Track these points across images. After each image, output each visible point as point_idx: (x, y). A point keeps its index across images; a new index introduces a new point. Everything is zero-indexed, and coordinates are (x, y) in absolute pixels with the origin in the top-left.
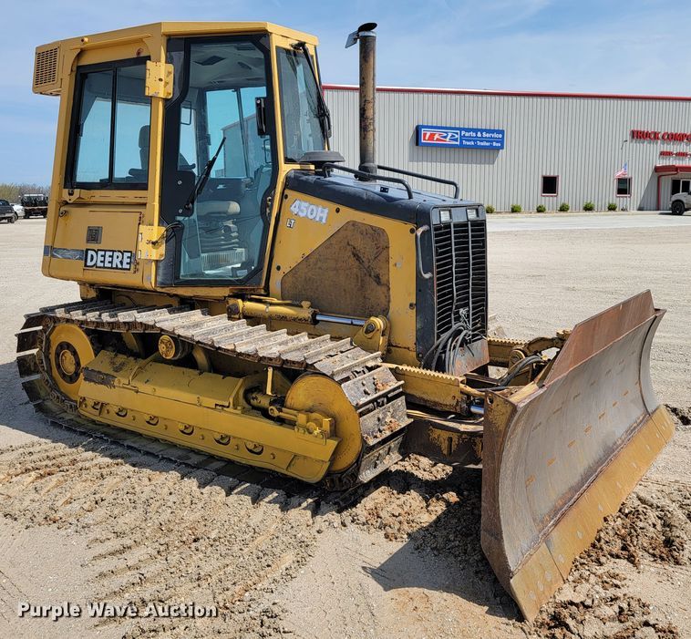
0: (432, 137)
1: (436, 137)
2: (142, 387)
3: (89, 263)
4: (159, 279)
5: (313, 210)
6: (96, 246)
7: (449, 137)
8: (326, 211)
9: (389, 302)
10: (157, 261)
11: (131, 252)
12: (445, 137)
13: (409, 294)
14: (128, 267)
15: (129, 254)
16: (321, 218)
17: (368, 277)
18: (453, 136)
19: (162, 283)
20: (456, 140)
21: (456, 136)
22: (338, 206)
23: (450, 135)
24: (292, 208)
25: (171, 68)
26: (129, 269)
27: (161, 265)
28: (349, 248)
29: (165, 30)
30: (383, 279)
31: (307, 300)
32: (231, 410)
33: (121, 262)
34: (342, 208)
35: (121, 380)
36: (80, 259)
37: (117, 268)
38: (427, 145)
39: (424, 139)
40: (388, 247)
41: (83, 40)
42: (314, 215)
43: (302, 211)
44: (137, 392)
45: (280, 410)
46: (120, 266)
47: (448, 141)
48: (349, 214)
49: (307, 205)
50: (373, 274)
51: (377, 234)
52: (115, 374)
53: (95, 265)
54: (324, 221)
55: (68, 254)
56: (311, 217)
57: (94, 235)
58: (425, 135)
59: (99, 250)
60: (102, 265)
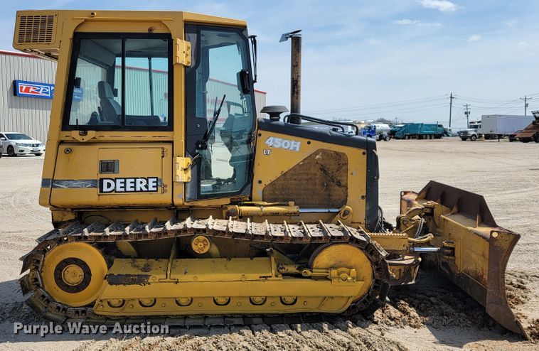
0: (27, 90)
1: (31, 90)
2: (181, 278)
3: (105, 189)
4: (188, 196)
5: (286, 143)
6: (113, 176)
7: (41, 91)
8: (299, 143)
9: (347, 196)
10: (185, 183)
11: (157, 178)
12: (39, 90)
13: (362, 191)
14: (155, 189)
15: (155, 180)
16: (295, 149)
17: (332, 183)
18: (44, 90)
19: (190, 199)
20: (47, 93)
21: (47, 90)
22: (308, 140)
23: (42, 89)
24: (267, 142)
25: (189, 44)
26: (157, 191)
27: (188, 185)
28: (318, 166)
29: (185, 17)
30: (343, 183)
31: (292, 200)
32: (274, 278)
33: (147, 186)
34: (311, 141)
35: (156, 276)
36: (92, 187)
37: (141, 191)
38: (23, 96)
39: (21, 91)
40: (347, 164)
41: (93, 14)
42: (288, 146)
43: (277, 144)
44: (177, 283)
45: (312, 272)
46: (144, 189)
47: (40, 93)
48: (317, 145)
49: (280, 140)
50: (335, 180)
51: (339, 156)
52: (147, 273)
53: (115, 190)
54: (298, 149)
55: (74, 184)
56: (286, 148)
57: (108, 166)
58: (22, 88)
59: (116, 179)
60: (123, 190)
